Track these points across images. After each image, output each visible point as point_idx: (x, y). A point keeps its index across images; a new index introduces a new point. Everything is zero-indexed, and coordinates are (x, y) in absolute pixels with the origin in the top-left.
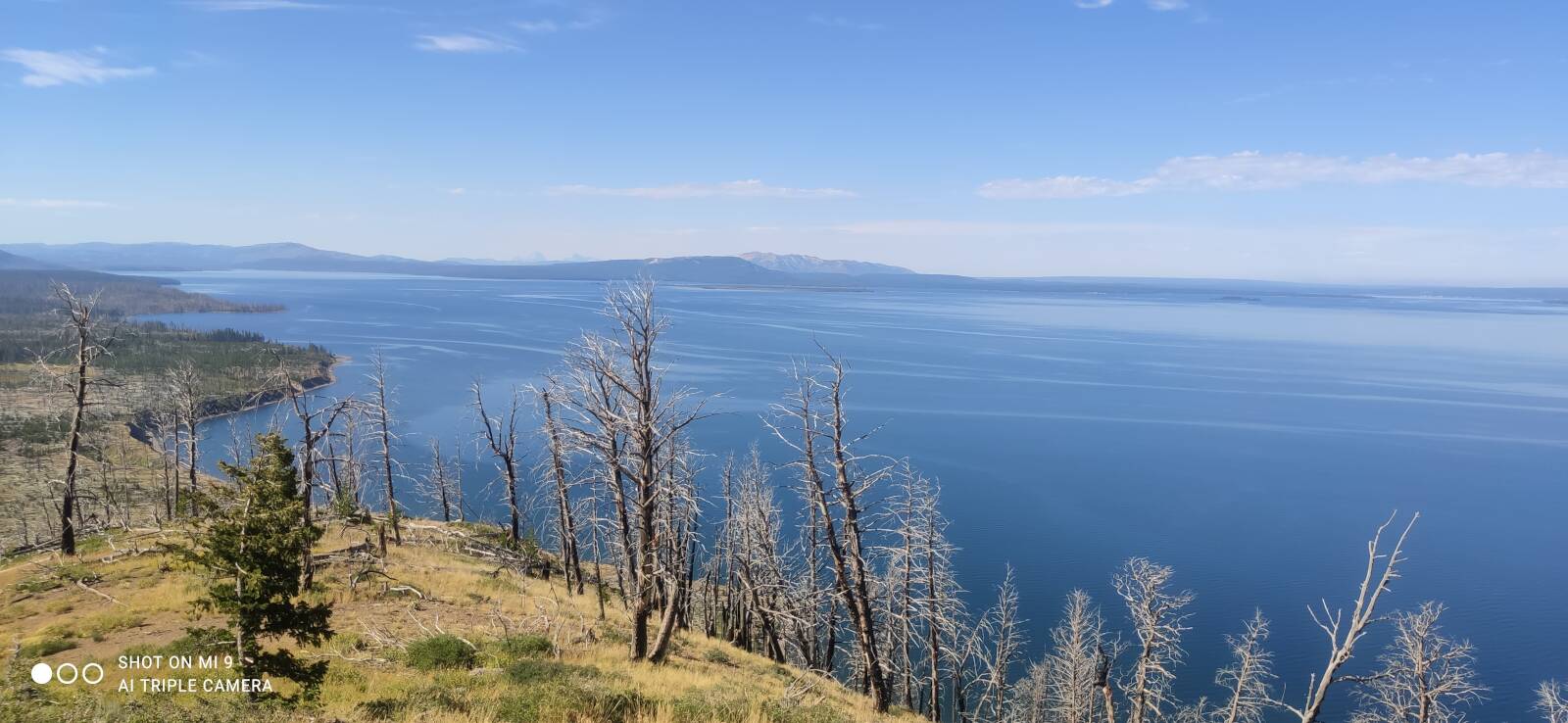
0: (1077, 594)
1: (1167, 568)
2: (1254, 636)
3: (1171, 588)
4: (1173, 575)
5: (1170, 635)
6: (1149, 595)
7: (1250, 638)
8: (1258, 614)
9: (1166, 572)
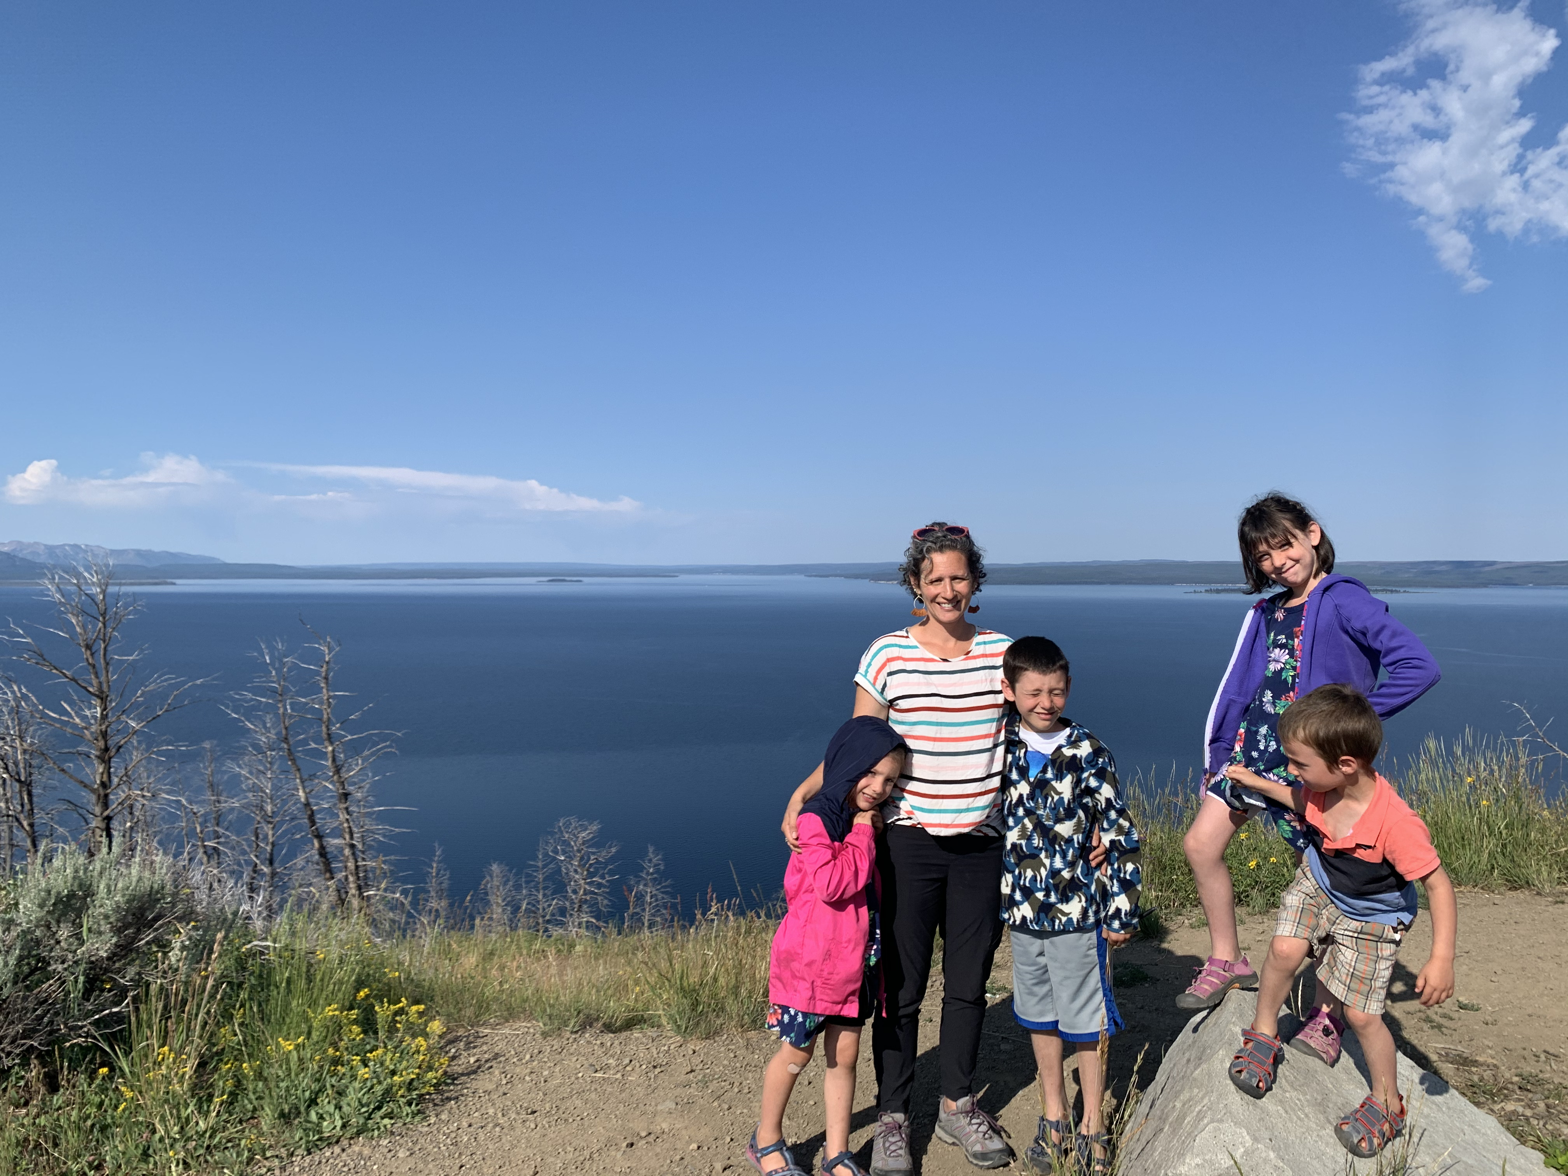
0: (495, 867)
1: (595, 823)
2: (651, 870)
3: (597, 842)
4: (600, 829)
5: (600, 885)
6: (579, 851)
7: (648, 874)
8: (651, 849)
9: (595, 827)
